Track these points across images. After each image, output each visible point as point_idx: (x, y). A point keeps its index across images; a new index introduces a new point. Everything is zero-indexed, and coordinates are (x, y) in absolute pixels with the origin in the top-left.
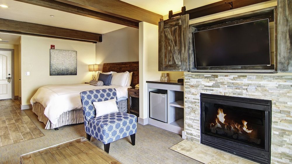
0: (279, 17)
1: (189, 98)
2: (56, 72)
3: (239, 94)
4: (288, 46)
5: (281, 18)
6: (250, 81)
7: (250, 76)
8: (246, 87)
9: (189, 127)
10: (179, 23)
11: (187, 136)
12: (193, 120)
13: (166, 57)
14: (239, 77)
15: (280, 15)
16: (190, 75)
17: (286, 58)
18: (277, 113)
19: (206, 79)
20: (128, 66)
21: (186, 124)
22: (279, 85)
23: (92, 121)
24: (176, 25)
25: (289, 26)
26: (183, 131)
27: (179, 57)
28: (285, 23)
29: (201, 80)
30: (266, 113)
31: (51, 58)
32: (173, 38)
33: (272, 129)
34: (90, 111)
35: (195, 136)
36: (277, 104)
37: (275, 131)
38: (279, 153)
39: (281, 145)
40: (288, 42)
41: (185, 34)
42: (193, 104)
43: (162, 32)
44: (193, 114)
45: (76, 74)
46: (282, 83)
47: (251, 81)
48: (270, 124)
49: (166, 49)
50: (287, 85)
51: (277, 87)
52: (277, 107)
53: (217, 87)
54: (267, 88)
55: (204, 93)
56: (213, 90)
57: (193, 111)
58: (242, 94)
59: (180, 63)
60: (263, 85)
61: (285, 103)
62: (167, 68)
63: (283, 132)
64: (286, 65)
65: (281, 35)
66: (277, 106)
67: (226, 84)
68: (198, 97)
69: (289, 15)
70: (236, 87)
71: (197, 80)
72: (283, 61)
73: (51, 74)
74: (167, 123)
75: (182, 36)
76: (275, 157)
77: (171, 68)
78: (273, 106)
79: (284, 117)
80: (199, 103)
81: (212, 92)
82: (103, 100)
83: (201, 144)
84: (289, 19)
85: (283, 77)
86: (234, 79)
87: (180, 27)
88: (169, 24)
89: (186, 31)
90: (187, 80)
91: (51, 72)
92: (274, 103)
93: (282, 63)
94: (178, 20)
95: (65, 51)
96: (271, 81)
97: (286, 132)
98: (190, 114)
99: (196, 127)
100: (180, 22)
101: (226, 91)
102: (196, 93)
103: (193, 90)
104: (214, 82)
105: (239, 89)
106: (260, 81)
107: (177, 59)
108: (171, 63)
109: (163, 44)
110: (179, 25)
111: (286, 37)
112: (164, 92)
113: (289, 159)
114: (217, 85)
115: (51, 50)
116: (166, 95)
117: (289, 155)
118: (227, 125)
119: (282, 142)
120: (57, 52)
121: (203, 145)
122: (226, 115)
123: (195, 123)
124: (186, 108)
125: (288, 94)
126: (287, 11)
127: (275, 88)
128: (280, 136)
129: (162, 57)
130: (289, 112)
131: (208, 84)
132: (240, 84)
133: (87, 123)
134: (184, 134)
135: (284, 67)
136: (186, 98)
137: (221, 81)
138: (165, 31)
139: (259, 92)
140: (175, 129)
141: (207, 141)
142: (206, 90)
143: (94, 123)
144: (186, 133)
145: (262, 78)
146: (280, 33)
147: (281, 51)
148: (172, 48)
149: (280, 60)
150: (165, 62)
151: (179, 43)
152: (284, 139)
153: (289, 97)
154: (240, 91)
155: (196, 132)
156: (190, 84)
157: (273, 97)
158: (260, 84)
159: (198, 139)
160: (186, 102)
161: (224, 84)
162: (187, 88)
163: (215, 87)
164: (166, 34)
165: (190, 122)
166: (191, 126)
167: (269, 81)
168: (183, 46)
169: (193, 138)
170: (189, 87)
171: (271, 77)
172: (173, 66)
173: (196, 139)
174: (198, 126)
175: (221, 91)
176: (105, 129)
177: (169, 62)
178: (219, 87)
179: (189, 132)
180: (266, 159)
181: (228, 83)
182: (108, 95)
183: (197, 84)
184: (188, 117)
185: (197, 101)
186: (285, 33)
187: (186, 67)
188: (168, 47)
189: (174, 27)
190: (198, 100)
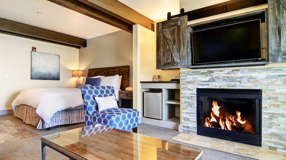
0: (270, 17)
1: (185, 94)
2: (38, 76)
3: (233, 86)
4: (278, 41)
5: (272, 18)
6: (242, 74)
7: (243, 70)
8: (240, 80)
9: (186, 121)
10: (177, 24)
11: (183, 129)
12: (189, 114)
13: (164, 55)
14: (233, 71)
15: (271, 15)
16: (187, 73)
17: (276, 50)
18: (267, 99)
19: (202, 76)
20: (117, 70)
21: (183, 118)
22: (268, 76)
23: (96, 114)
24: (174, 25)
25: (278, 24)
26: (179, 125)
27: (178, 54)
28: (275, 21)
29: (197, 76)
30: (257, 101)
31: (32, 60)
32: (172, 37)
33: (262, 114)
34: (91, 106)
35: (191, 128)
36: (266, 92)
37: (266, 115)
38: (269, 134)
39: (270, 127)
40: (278, 37)
41: (184, 34)
42: (190, 99)
43: (160, 33)
44: (189, 108)
45: (58, 79)
46: (271, 74)
47: (244, 74)
48: (261, 110)
49: (164, 48)
50: (275, 75)
51: (266, 77)
52: (266, 95)
53: (213, 82)
54: (258, 79)
55: (200, 88)
56: (209, 85)
57: (190, 105)
58: (236, 86)
59: (179, 60)
60: (254, 77)
61: (273, 90)
62: (166, 66)
63: (272, 116)
64: (276, 57)
65: (272, 32)
66: (266, 93)
67: (221, 79)
68: (195, 92)
69: (278, 15)
70: (230, 80)
71: (194, 76)
72: (273, 53)
73: (32, 78)
74: (162, 120)
75: (181, 35)
76: (265, 137)
77: (169, 66)
78: (263, 94)
79: (272, 102)
80: (195, 97)
81: (208, 86)
82: (103, 96)
83: (198, 135)
84: (278, 18)
85: (272, 69)
86: (229, 73)
87: (179, 27)
88: (168, 24)
89: (185, 31)
90: (183, 77)
91: (32, 76)
92: (264, 91)
93: (273, 55)
94: (177, 21)
95: (47, 55)
96: (261, 73)
97: (275, 115)
98: (187, 108)
99: (192, 119)
100: (179, 22)
101: (221, 84)
102: (193, 89)
103: (189, 86)
104: (210, 77)
105: (233, 82)
106: (252, 73)
107: (175, 57)
108: (169, 61)
109: (162, 43)
110: (178, 26)
111: (276, 33)
112: (160, 91)
113: (278, 138)
114: (213, 80)
115: (32, 52)
116: (161, 93)
117: (277, 134)
118: (221, 118)
119: (271, 124)
120: (39, 54)
121: (199, 136)
122: (220, 107)
123: (192, 116)
124: (183, 103)
125: (276, 83)
126: (276, 12)
127: (265, 78)
128: (270, 119)
129: (161, 56)
130: (277, 98)
131: (204, 79)
132: (235, 77)
133: (89, 117)
134: (180, 127)
135: (274, 59)
136: (183, 94)
137: (217, 76)
138: (163, 31)
139: (251, 83)
140: (171, 124)
141: (203, 131)
142: (203, 85)
143: (98, 116)
144: (182, 127)
145: (254, 71)
146: (271, 31)
147: (272, 45)
148: (171, 46)
149: (271, 53)
150: (164, 60)
151: (178, 42)
152: (273, 121)
153: (276, 85)
154: (234, 83)
155: (192, 124)
156: (186, 80)
157: (263, 86)
158: (252, 76)
159: (194, 131)
160: (182, 98)
161: (220, 79)
162: (183, 84)
163: (211, 82)
164: (164, 34)
165: (187, 116)
166: (188, 120)
167: (259, 73)
168: (182, 44)
169: (189, 130)
170: (186, 83)
171: (261, 69)
172: (172, 63)
173: (193, 131)
174: (194, 119)
175: (217, 85)
176: (113, 119)
177: (167, 60)
178: (214, 81)
179: (186, 125)
180: (257, 141)
181: (223, 77)
182: (108, 92)
183: (194, 80)
184: (185, 111)
185: (194, 96)
186: (275, 30)
187: (185, 63)
188: (166, 47)
189: (172, 28)
190: (194, 94)
